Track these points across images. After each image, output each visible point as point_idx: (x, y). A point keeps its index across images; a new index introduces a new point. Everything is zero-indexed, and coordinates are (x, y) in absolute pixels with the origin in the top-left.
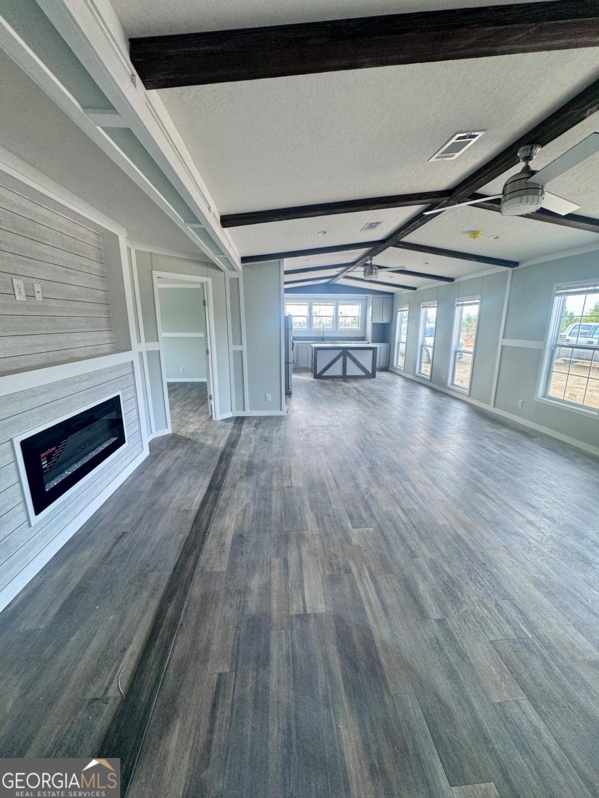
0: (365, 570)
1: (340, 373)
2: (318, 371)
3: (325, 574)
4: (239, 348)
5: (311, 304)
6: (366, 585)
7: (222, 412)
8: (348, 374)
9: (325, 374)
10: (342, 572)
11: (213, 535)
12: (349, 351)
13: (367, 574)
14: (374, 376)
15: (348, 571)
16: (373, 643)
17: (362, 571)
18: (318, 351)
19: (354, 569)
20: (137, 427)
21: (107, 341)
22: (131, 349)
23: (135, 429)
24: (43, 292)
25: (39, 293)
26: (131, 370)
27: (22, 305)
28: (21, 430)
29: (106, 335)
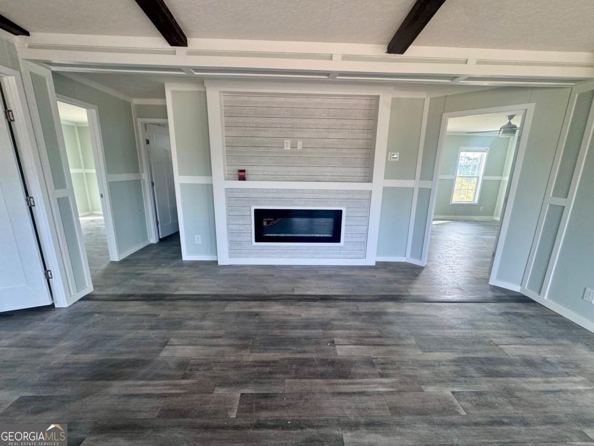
0: (178, 391)
3: (192, 359)
4: (561, 202)
6: (162, 388)
10: (187, 372)
11: (262, 304)
13: (173, 391)
15: (184, 377)
16: (114, 380)
17: (178, 388)
19: (184, 382)
20: (364, 240)
21: (359, 174)
22: (372, 182)
23: (360, 240)
24: (303, 145)
25: (300, 145)
26: (367, 196)
27: (286, 152)
28: (257, 205)
29: (358, 170)
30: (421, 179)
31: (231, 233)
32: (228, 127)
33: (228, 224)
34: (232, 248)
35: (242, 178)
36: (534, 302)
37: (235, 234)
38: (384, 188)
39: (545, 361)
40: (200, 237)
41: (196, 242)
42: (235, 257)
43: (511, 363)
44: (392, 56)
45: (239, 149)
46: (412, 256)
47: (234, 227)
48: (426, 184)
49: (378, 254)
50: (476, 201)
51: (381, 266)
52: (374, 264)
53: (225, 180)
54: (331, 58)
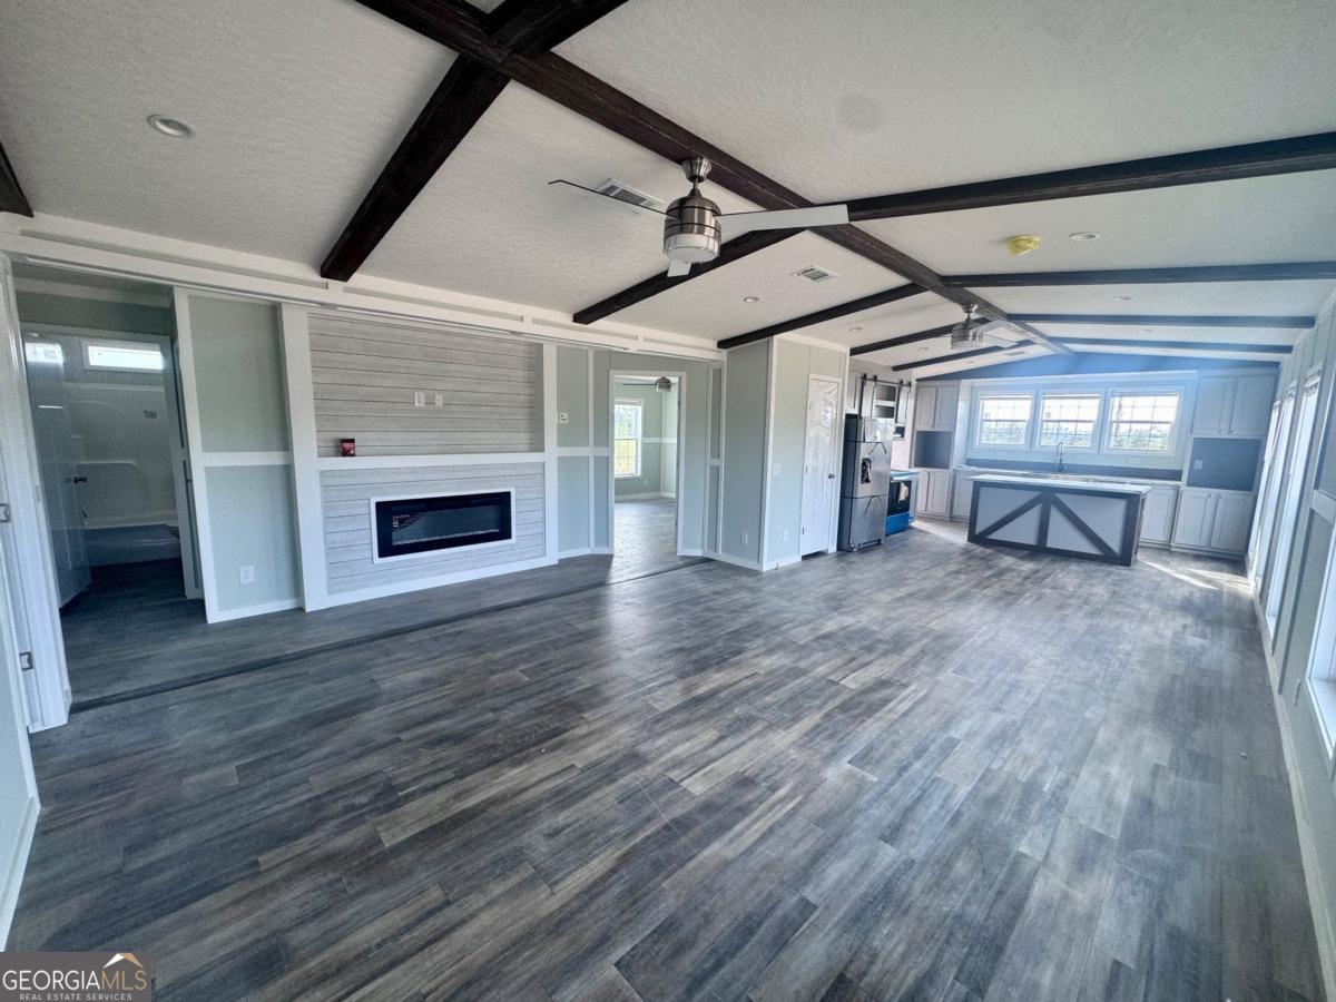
1: (1031, 539)
2: (979, 529)
4: (716, 462)
5: (1037, 397)
7: (685, 546)
8: (1051, 543)
9: (994, 536)
12: (1057, 495)
14: (1125, 559)
18: (983, 490)
20: (540, 530)
21: (523, 441)
22: (543, 451)
23: (535, 531)
24: (444, 399)
25: (439, 400)
26: (540, 471)
27: (420, 410)
28: (380, 495)
29: (523, 435)
30: (596, 445)
31: (331, 549)
32: (317, 367)
33: (326, 534)
34: (334, 575)
35: (346, 453)
36: (713, 560)
37: (339, 550)
38: (559, 458)
39: (725, 589)
40: (251, 568)
41: (243, 581)
42: (339, 591)
43: (705, 596)
44: (577, 325)
45: (336, 404)
46: (598, 543)
47: (337, 537)
48: (602, 452)
49: (560, 550)
50: (639, 474)
51: (563, 563)
52: (556, 562)
53: (320, 456)
54: (522, 319)
